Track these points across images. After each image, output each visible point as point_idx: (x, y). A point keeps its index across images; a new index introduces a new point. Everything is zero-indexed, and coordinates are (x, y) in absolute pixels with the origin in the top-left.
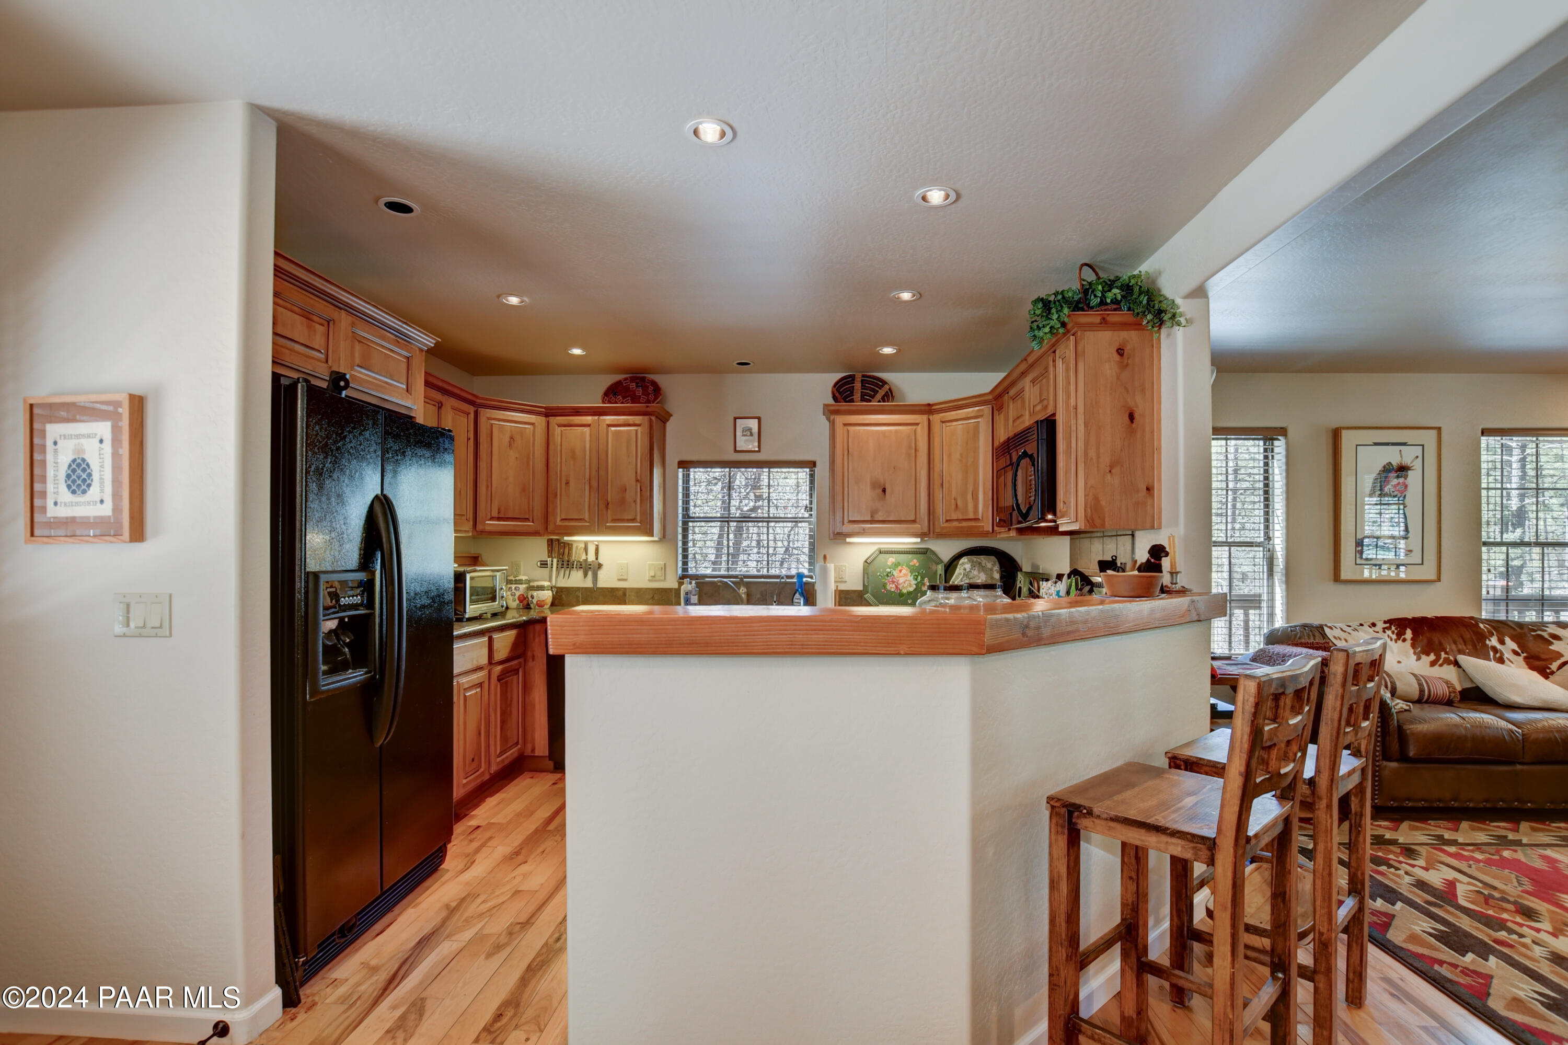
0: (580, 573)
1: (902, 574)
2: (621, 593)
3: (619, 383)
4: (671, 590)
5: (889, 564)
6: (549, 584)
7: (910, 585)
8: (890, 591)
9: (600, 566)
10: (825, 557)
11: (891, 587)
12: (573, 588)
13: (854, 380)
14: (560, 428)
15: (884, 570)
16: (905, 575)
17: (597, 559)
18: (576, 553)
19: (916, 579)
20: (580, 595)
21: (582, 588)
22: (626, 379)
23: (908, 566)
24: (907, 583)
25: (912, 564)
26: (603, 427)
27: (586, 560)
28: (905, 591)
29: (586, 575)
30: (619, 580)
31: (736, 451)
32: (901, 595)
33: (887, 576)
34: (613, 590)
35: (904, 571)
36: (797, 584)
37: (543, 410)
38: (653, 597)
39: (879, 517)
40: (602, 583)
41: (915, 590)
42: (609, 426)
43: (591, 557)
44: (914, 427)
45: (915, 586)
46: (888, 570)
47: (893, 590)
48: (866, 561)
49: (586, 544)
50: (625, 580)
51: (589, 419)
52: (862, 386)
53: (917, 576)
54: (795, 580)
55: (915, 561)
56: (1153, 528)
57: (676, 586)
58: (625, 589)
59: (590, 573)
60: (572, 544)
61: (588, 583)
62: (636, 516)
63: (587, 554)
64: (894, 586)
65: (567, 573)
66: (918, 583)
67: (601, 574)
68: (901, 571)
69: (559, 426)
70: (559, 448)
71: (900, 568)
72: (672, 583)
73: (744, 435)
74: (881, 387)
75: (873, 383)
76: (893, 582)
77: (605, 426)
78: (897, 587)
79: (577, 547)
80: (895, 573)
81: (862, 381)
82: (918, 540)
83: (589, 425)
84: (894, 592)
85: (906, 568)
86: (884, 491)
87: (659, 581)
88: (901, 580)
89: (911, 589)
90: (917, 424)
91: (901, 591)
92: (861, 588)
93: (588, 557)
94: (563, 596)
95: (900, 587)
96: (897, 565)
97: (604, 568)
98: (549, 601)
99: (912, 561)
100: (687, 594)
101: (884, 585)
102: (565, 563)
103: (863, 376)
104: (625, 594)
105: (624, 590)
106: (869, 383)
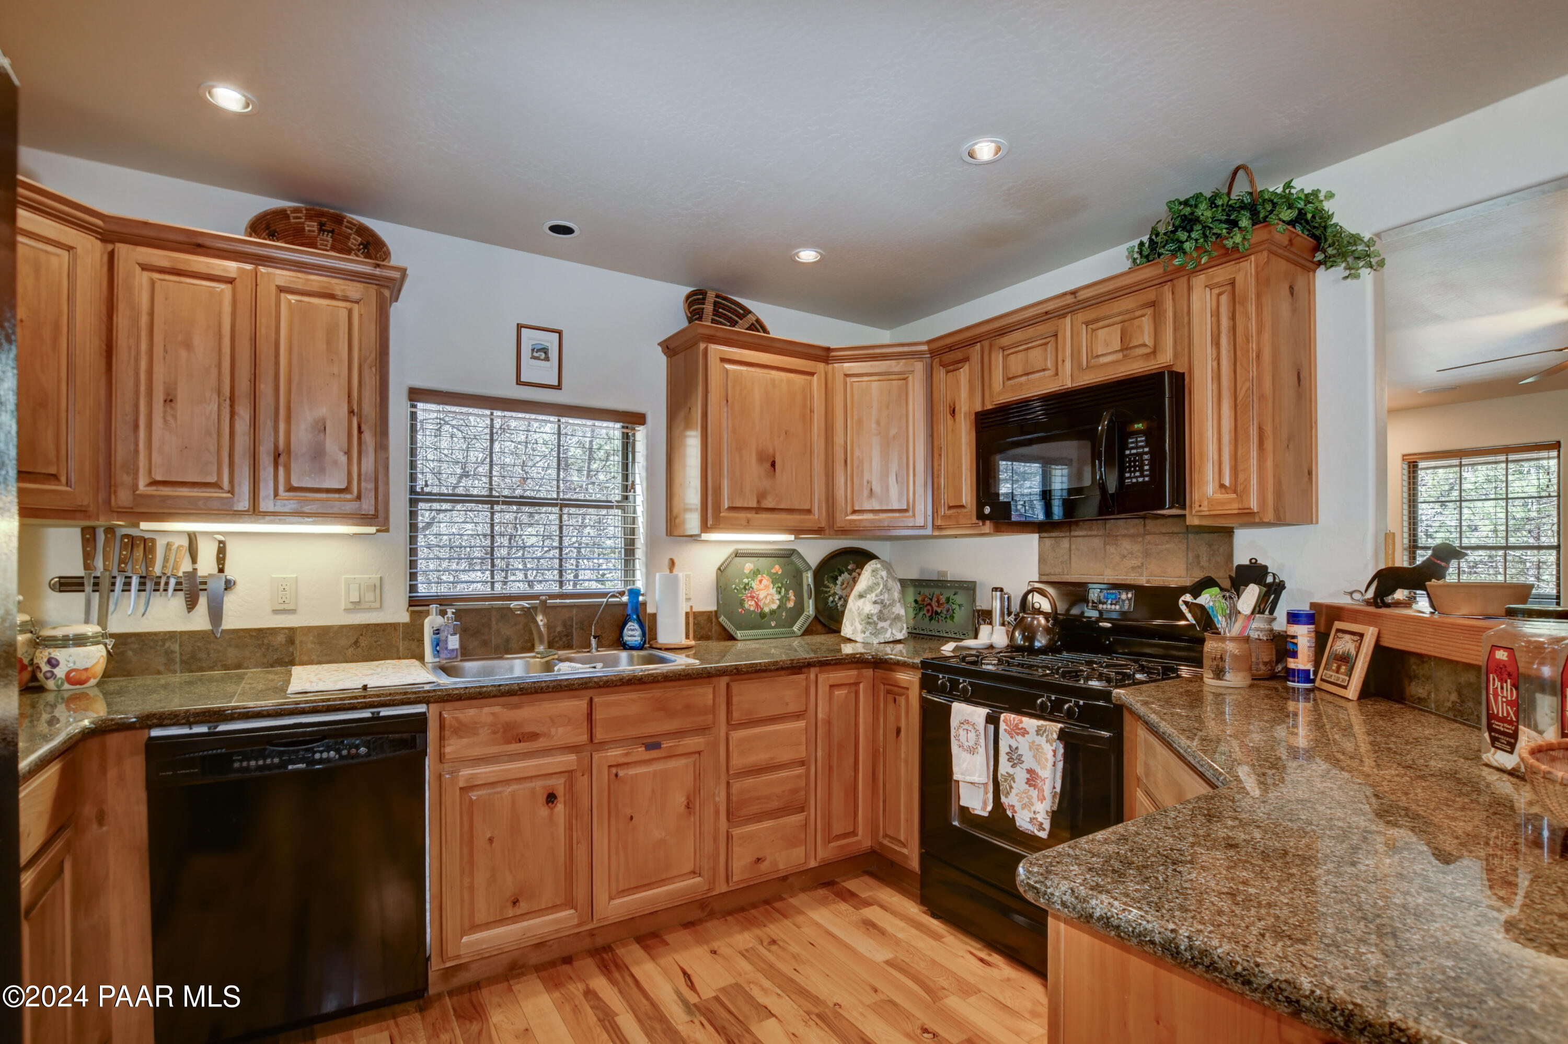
0: (177, 602)
1: (762, 586)
2: (281, 638)
3: (281, 214)
4: (394, 626)
5: (747, 571)
6: (98, 629)
7: (773, 601)
8: (749, 610)
9: (229, 585)
10: (672, 563)
11: (750, 605)
12: (156, 634)
13: (704, 299)
14: (146, 275)
15: (741, 581)
16: (766, 587)
17: (221, 570)
18: (166, 560)
19: (780, 593)
20: (176, 647)
21: (182, 633)
22: (296, 210)
23: (770, 574)
24: (769, 598)
25: (773, 571)
26: (267, 292)
27: (192, 574)
28: (766, 610)
29: (191, 604)
30: (276, 612)
31: (519, 382)
32: (763, 615)
33: (745, 589)
34: (260, 634)
35: (765, 582)
36: (629, 607)
37: (99, 222)
38: (356, 643)
39: (768, 503)
40: (232, 621)
41: (779, 607)
42: (281, 289)
43: (206, 565)
44: (808, 378)
45: (778, 602)
46: (746, 581)
47: (752, 609)
48: (719, 569)
49: (192, 538)
50: (293, 611)
51: (231, 267)
52: (714, 310)
53: (780, 588)
54: (625, 599)
55: (777, 567)
56: (1312, 523)
57: (403, 617)
58: (292, 630)
59: (203, 601)
60: (153, 541)
61: (199, 621)
62: (350, 482)
63: (194, 560)
64: (753, 603)
65: (142, 601)
66: (782, 597)
67: (231, 603)
68: (761, 581)
69: (145, 267)
70: (144, 319)
71: (759, 577)
72: (397, 613)
73: (533, 358)
74: (741, 317)
75: (730, 310)
76: (752, 597)
77: (273, 290)
78: (757, 604)
79: (168, 546)
80: (754, 584)
81: (716, 303)
82: (792, 537)
83: (230, 281)
84: (754, 611)
85: (767, 578)
86: (773, 464)
87: (370, 609)
88: (762, 595)
89: (774, 607)
90: (812, 374)
91: (762, 609)
92: (713, 608)
93: (198, 566)
94: (130, 653)
95: (761, 604)
96: (756, 572)
97: (239, 588)
98: (100, 669)
99: (773, 567)
100: (437, 632)
101: (741, 602)
102: (135, 581)
103: (717, 296)
104: (291, 641)
105: (291, 634)
106: (725, 307)
